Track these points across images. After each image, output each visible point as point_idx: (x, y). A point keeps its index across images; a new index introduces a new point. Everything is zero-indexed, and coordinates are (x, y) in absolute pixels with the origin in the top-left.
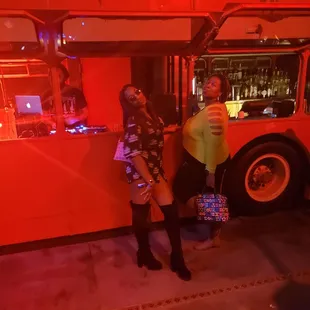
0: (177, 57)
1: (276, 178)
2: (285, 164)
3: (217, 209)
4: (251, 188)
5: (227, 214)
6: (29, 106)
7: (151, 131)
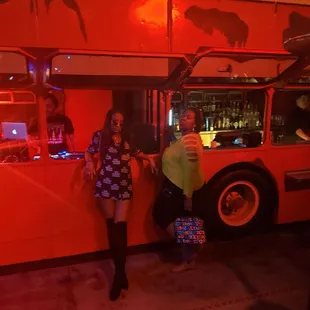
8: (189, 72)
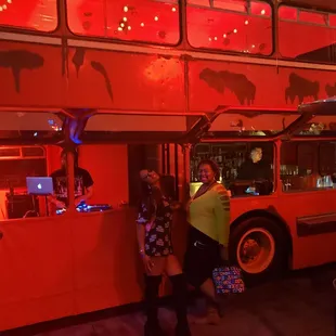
0: (172, 145)
1: (263, 251)
2: (270, 236)
3: (233, 281)
4: (243, 262)
5: (242, 285)
6: (39, 186)
7: (166, 204)
8: (208, 127)
